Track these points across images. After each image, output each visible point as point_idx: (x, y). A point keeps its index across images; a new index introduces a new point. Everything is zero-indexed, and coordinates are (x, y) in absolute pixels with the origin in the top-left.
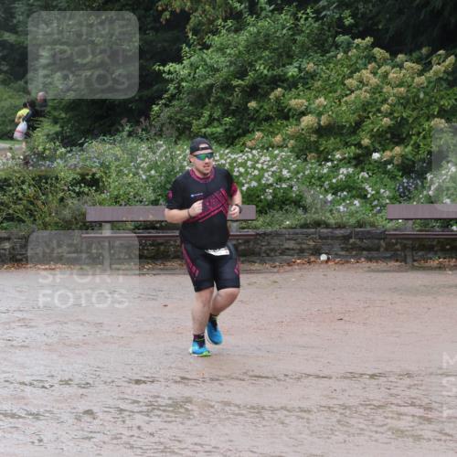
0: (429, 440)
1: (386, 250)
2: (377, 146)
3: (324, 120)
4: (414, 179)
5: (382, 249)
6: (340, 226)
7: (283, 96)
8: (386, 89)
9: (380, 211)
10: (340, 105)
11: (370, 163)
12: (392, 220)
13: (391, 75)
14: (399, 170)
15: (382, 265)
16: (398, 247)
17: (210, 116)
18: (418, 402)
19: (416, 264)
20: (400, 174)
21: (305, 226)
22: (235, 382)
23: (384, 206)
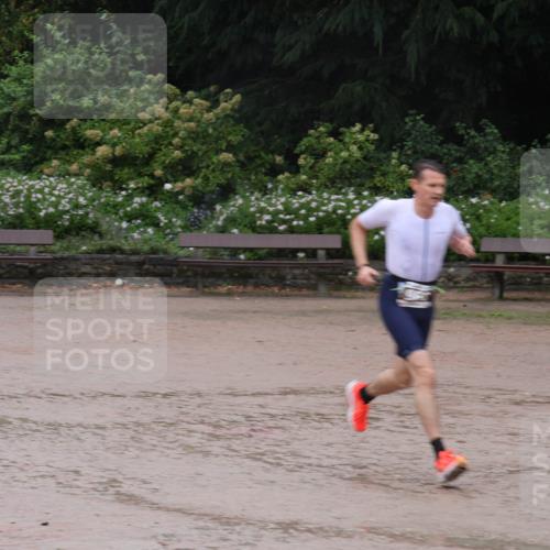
0: (218, 455)
1: (179, 276)
2: (169, 177)
3: (118, 151)
4: (205, 210)
5: (174, 276)
6: (135, 252)
7: (79, 126)
8: (177, 123)
9: (172, 239)
10: (133, 137)
11: (163, 194)
12: (183, 247)
13: (182, 111)
14: (190, 201)
16: (189, 273)
17: (8, 143)
18: (207, 420)
19: (206, 290)
20: (191, 204)
21: (101, 251)
22: (32, 399)
23: (176, 234)
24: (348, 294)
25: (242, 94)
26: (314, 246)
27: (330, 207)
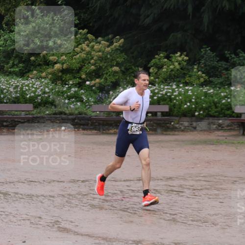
0: (106, 209)
1: (91, 125)
2: (88, 78)
3: (65, 66)
4: (105, 94)
5: (89, 125)
6: (71, 114)
7: (47, 55)
8: (93, 53)
9: (89, 108)
10: (72, 60)
11: (85, 86)
12: (94, 112)
13: (95, 47)
14: (98, 90)
15: (89, 132)
16: (97, 124)
17: (13, 63)
19: (104, 132)
20: (98, 91)
21: (55, 114)
22: (20, 184)
23: (91, 106)
24: (171, 133)
25: (124, 39)
26: (155, 111)
27: (164, 92)
